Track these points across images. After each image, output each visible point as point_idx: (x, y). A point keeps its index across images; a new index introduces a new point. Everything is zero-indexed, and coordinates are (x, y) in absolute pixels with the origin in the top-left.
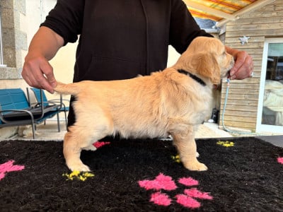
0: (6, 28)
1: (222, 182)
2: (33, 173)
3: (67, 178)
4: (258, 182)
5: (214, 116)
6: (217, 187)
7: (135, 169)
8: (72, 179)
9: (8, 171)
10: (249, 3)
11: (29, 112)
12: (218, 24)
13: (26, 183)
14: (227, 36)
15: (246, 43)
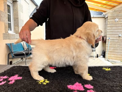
0: (15, 18)
1: (104, 87)
2: (25, 80)
3: (38, 83)
4: (120, 88)
5: (103, 54)
6: (101, 90)
7: (66, 80)
8: (40, 83)
9: (16, 79)
10: (118, 4)
11: (24, 52)
12: (104, 14)
13: (22, 85)
14: (108, 18)
15: (117, 21)
